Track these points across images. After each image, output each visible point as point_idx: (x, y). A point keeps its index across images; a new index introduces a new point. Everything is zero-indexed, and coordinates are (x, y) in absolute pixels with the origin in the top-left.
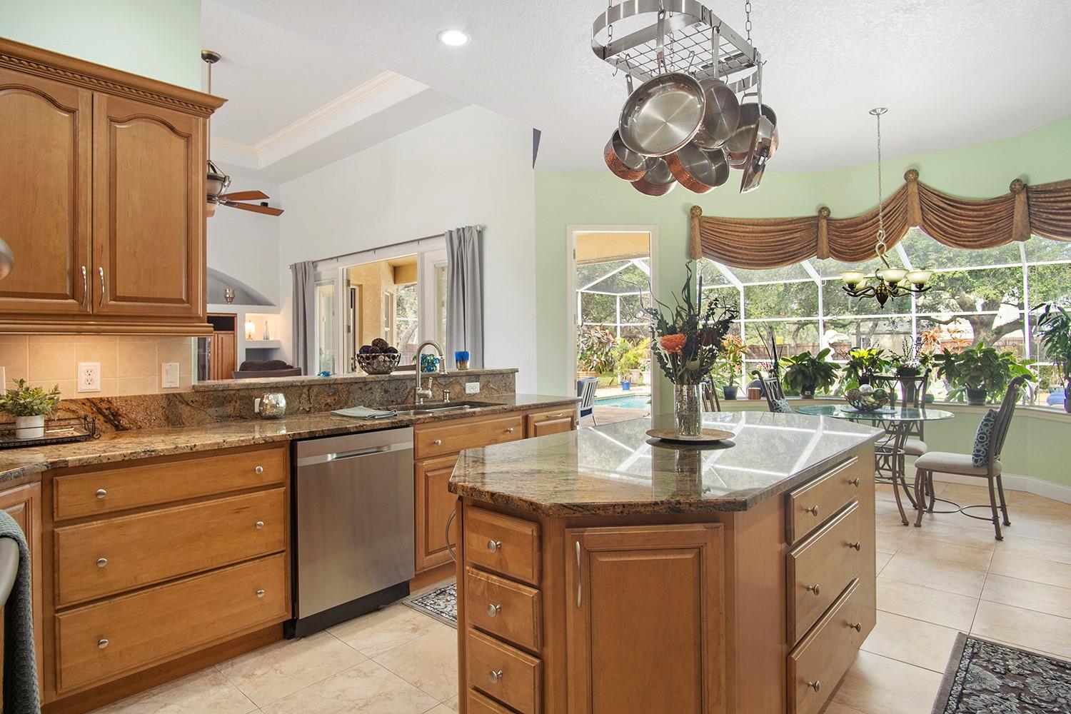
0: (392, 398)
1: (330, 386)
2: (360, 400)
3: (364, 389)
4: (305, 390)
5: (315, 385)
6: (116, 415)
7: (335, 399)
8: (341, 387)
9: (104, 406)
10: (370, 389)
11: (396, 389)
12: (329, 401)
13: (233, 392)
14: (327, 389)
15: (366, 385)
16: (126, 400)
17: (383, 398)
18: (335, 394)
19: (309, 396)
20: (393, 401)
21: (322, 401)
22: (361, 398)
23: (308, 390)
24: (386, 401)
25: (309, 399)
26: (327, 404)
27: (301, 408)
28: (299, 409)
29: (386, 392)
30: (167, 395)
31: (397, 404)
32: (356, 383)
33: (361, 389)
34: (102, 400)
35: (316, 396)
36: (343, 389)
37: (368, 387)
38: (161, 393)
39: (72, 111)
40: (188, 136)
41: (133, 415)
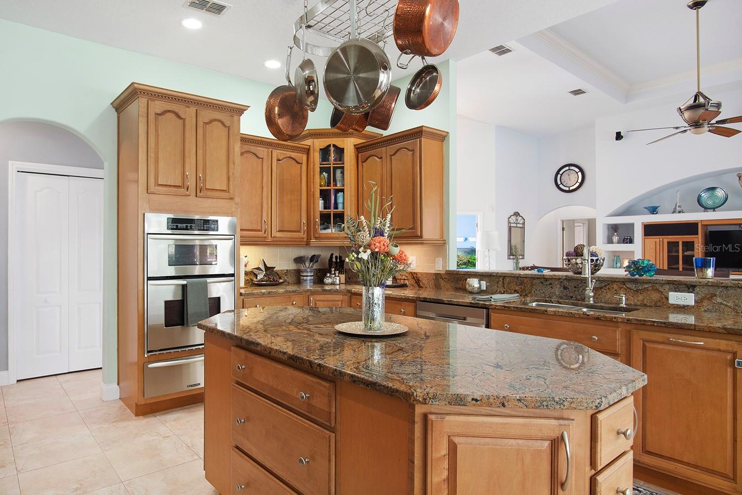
0: (571, 295)
1: (518, 278)
3: (544, 283)
4: (501, 279)
5: (508, 276)
6: (419, 280)
7: (521, 288)
9: (415, 276)
10: (551, 284)
11: (575, 287)
12: (517, 289)
13: (461, 276)
14: (516, 280)
15: (546, 281)
16: (422, 274)
17: (562, 293)
18: (521, 284)
19: (503, 283)
20: (572, 297)
21: (512, 288)
22: (542, 290)
23: (503, 279)
24: (565, 296)
25: (504, 286)
26: (516, 290)
27: (499, 291)
28: (497, 291)
29: (565, 288)
30: (435, 273)
31: (576, 300)
32: (538, 278)
33: (542, 283)
34: (414, 273)
35: (509, 284)
36: (527, 281)
37: (548, 283)
38: (434, 272)
39: (381, 158)
40: (413, 150)
41: (424, 281)
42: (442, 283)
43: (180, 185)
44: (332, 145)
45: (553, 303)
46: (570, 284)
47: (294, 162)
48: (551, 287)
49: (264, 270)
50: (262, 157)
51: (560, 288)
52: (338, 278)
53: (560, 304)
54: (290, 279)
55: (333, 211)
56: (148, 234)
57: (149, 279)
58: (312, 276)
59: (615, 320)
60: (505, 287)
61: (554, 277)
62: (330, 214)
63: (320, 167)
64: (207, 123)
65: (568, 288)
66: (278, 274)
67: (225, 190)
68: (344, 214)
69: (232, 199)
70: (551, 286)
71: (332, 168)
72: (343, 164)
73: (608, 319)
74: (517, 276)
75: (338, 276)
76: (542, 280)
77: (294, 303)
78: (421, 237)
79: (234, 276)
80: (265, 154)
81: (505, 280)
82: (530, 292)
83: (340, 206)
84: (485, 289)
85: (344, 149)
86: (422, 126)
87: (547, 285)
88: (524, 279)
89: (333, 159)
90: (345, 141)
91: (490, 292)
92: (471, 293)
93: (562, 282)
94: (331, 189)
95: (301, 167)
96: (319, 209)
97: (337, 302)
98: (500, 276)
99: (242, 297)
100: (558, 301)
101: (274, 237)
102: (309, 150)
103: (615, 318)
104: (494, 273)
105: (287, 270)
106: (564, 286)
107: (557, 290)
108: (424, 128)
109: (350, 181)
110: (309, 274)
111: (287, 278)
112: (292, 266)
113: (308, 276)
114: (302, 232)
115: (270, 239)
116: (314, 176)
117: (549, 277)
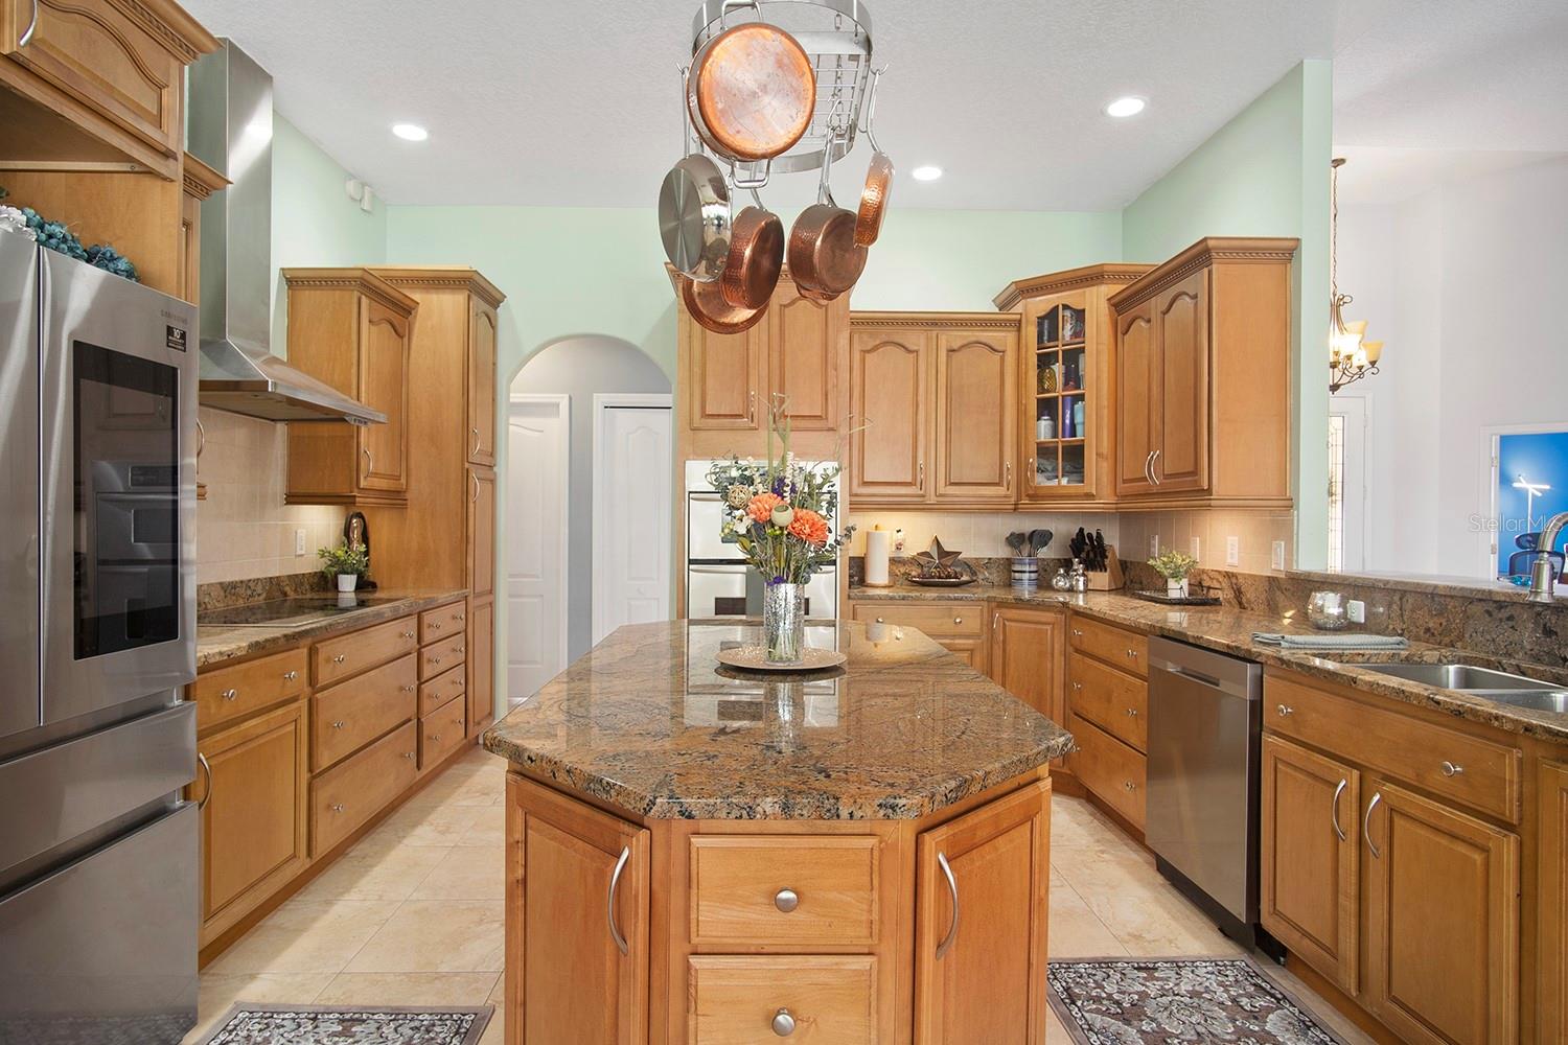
1: (1433, 598)
2: (1488, 637)
4: (1396, 598)
5: (1411, 592)
6: (1240, 592)
7: (1441, 624)
8: (1451, 604)
9: (1234, 581)
10: (1511, 618)
12: (1431, 625)
14: (1429, 601)
15: (1499, 608)
16: (1246, 577)
17: (1540, 645)
18: (1440, 614)
19: (1401, 609)
21: (1421, 622)
22: (1489, 632)
23: (1401, 599)
24: (1542, 653)
25: (1402, 615)
27: (1391, 627)
28: (1387, 627)
29: (1548, 632)
32: (1480, 600)
33: (1489, 613)
34: (1233, 574)
35: (1413, 611)
37: (1504, 613)
38: (1269, 575)
39: (1149, 321)
40: (1195, 297)
41: (1250, 595)
42: (1281, 599)
43: (741, 413)
44: (1061, 307)
45: (1505, 671)
46: (1560, 623)
47: (986, 351)
48: (1512, 627)
49: (936, 558)
50: (916, 348)
51: (1535, 631)
52: (1082, 579)
53: (1524, 674)
54: (994, 576)
55: (1063, 442)
56: (690, 492)
57: (691, 562)
58: (1036, 572)
59: (1496, 724)
60: (1405, 617)
61: (1515, 599)
62: (1057, 448)
63: (1038, 355)
64: (785, 306)
65: (1556, 633)
66: (969, 566)
67: (820, 416)
68: (1083, 446)
69: (832, 429)
70: (1511, 623)
71: (1060, 353)
72: (1083, 342)
73: (1482, 720)
74: (1429, 590)
75: (1083, 575)
76: (1491, 607)
77: (958, 620)
78: (1209, 491)
79: (835, 564)
80: (922, 341)
81: (1404, 600)
82: (1461, 637)
83: (1079, 429)
84: (1363, 621)
85: (1084, 310)
86: (1205, 239)
87: (1501, 620)
88: (1448, 600)
89: (1069, 333)
90: (1087, 294)
91: (1373, 630)
92: (1320, 629)
93: (1539, 614)
94: (1057, 397)
95: (1002, 359)
96: (1038, 437)
97: (1045, 627)
98: (1395, 591)
99: (852, 602)
100: (1518, 666)
101: (941, 495)
102: (1020, 321)
103: (1497, 718)
104: (1380, 581)
105: (990, 559)
106: (1545, 625)
107: (1528, 636)
108: (1211, 243)
109: (1098, 378)
110: (1027, 568)
111: (990, 574)
112: (1004, 552)
113: (1024, 572)
114: (1005, 484)
115: (933, 499)
116: (1026, 373)
117: (1503, 599)
